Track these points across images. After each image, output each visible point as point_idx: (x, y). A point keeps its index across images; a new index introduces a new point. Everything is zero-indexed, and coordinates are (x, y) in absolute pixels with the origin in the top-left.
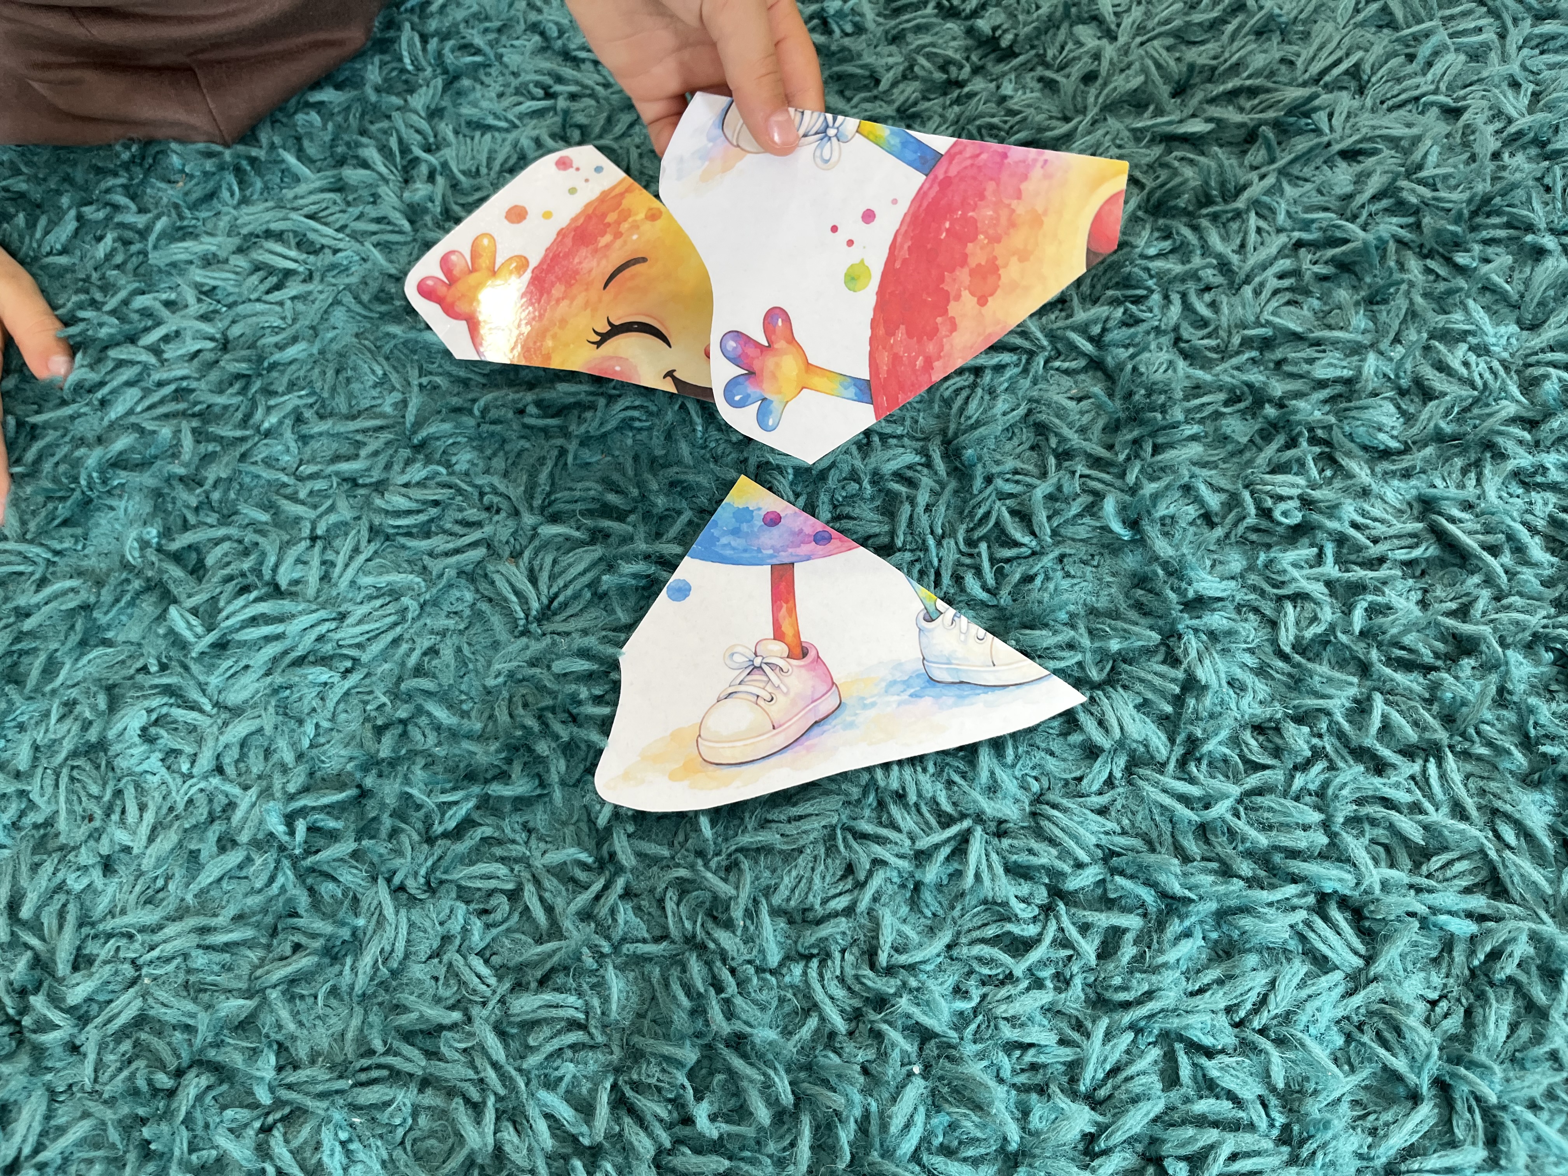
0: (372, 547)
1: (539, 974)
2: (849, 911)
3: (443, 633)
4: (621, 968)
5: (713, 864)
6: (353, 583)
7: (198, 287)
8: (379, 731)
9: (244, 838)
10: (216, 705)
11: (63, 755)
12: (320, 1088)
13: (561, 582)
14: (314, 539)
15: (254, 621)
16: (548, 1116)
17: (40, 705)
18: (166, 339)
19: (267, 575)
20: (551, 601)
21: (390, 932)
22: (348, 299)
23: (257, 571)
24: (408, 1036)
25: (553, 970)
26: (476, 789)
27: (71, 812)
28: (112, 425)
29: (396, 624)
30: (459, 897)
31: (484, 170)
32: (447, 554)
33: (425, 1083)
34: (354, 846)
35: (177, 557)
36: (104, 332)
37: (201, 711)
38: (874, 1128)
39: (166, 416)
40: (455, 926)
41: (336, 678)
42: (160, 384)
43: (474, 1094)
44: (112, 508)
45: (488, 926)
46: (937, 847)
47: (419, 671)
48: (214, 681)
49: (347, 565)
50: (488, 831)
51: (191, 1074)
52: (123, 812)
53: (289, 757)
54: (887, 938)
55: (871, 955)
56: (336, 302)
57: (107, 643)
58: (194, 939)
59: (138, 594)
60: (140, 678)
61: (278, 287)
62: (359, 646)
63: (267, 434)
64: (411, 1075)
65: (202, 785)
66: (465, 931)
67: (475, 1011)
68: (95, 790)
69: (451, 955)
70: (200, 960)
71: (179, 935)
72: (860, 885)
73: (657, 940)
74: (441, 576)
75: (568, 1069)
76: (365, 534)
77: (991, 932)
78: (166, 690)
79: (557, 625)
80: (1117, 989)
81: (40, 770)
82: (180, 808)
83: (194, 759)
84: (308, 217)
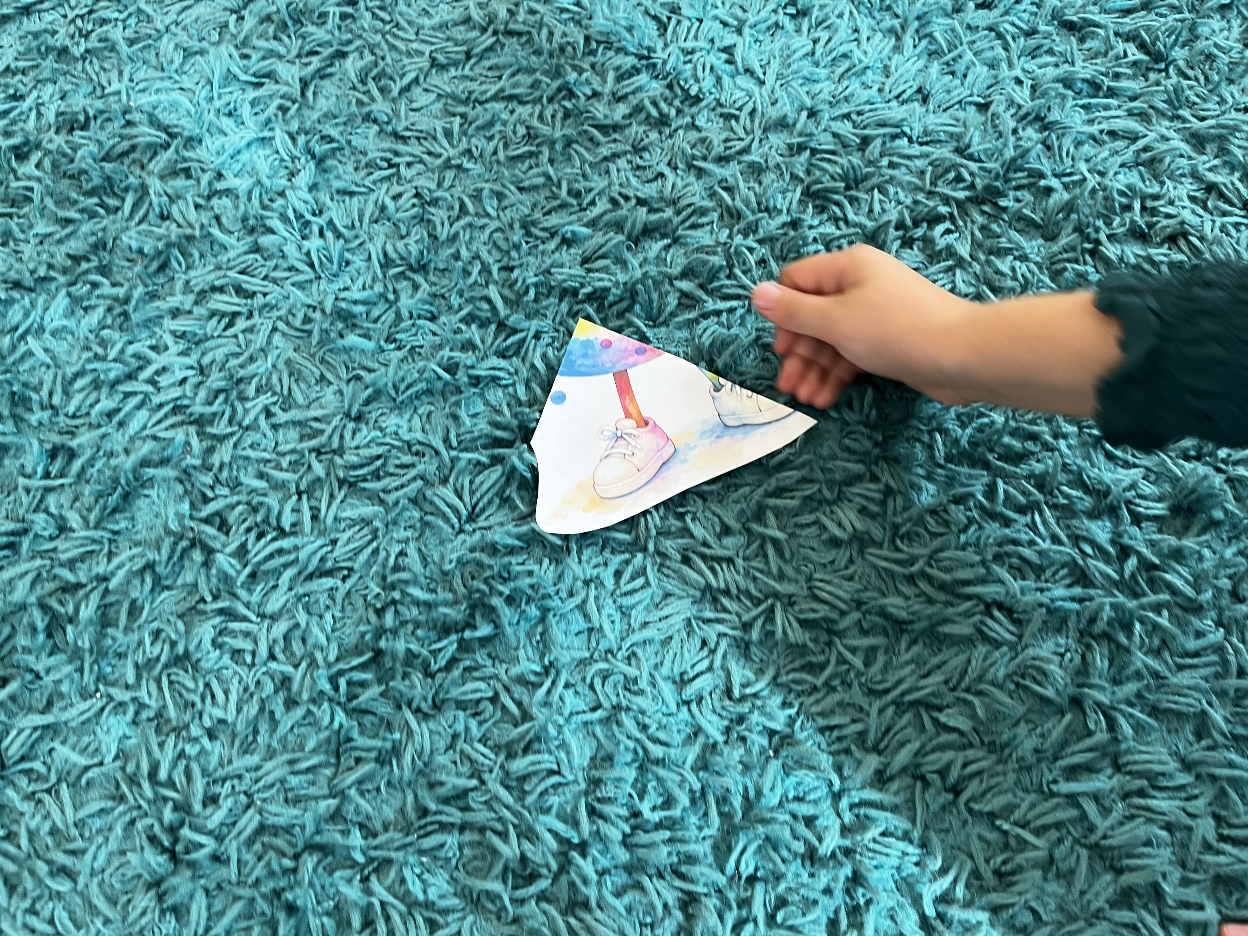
0: (343, 493)
1: (522, 745)
2: (710, 668)
3: (407, 541)
4: (574, 732)
5: (619, 656)
6: (335, 518)
7: (173, 333)
8: (380, 613)
9: (305, 696)
10: (258, 615)
11: (159, 667)
12: (397, 844)
13: (478, 495)
14: (300, 494)
15: (271, 556)
16: (550, 831)
17: (135, 637)
18: (158, 373)
19: (274, 522)
20: (474, 508)
21: (417, 738)
22: (281, 325)
23: (266, 521)
24: (446, 801)
25: (530, 742)
26: (454, 637)
27: (175, 704)
28: (132, 439)
29: (372, 541)
30: (458, 708)
31: (357, 224)
32: (396, 489)
33: (463, 828)
34: (383, 687)
35: (207, 521)
36: (112, 375)
37: (251, 622)
38: (752, 794)
39: (173, 426)
40: (460, 727)
41: (339, 583)
42: (161, 406)
43: (499, 827)
44: (147, 496)
45: (480, 723)
46: (755, 619)
47: (397, 568)
48: (255, 598)
49: (328, 507)
50: (467, 663)
51: (306, 855)
52: (213, 697)
53: (323, 640)
54: (736, 681)
55: (728, 692)
56: (275, 329)
57: (168, 588)
58: (287, 769)
59: (184, 551)
60: (201, 606)
61: (230, 325)
62: (350, 559)
63: (247, 428)
64: (452, 825)
65: (264, 669)
66: (467, 729)
67: (486, 776)
68: (191, 685)
69: (460, 744)
70: (294, 781)
71: (274, 769)
72: (713, 652)
73: (593, 710)
74: (397, 503)
75: (554, 800)
76: (336, 485)
77: (797, 664)
78: (221, 612)
79: (481, 522)
80: (879, 683)
81: (144, 682)
82: (252, 688)
83: (254, 654)
84: (240, 273)
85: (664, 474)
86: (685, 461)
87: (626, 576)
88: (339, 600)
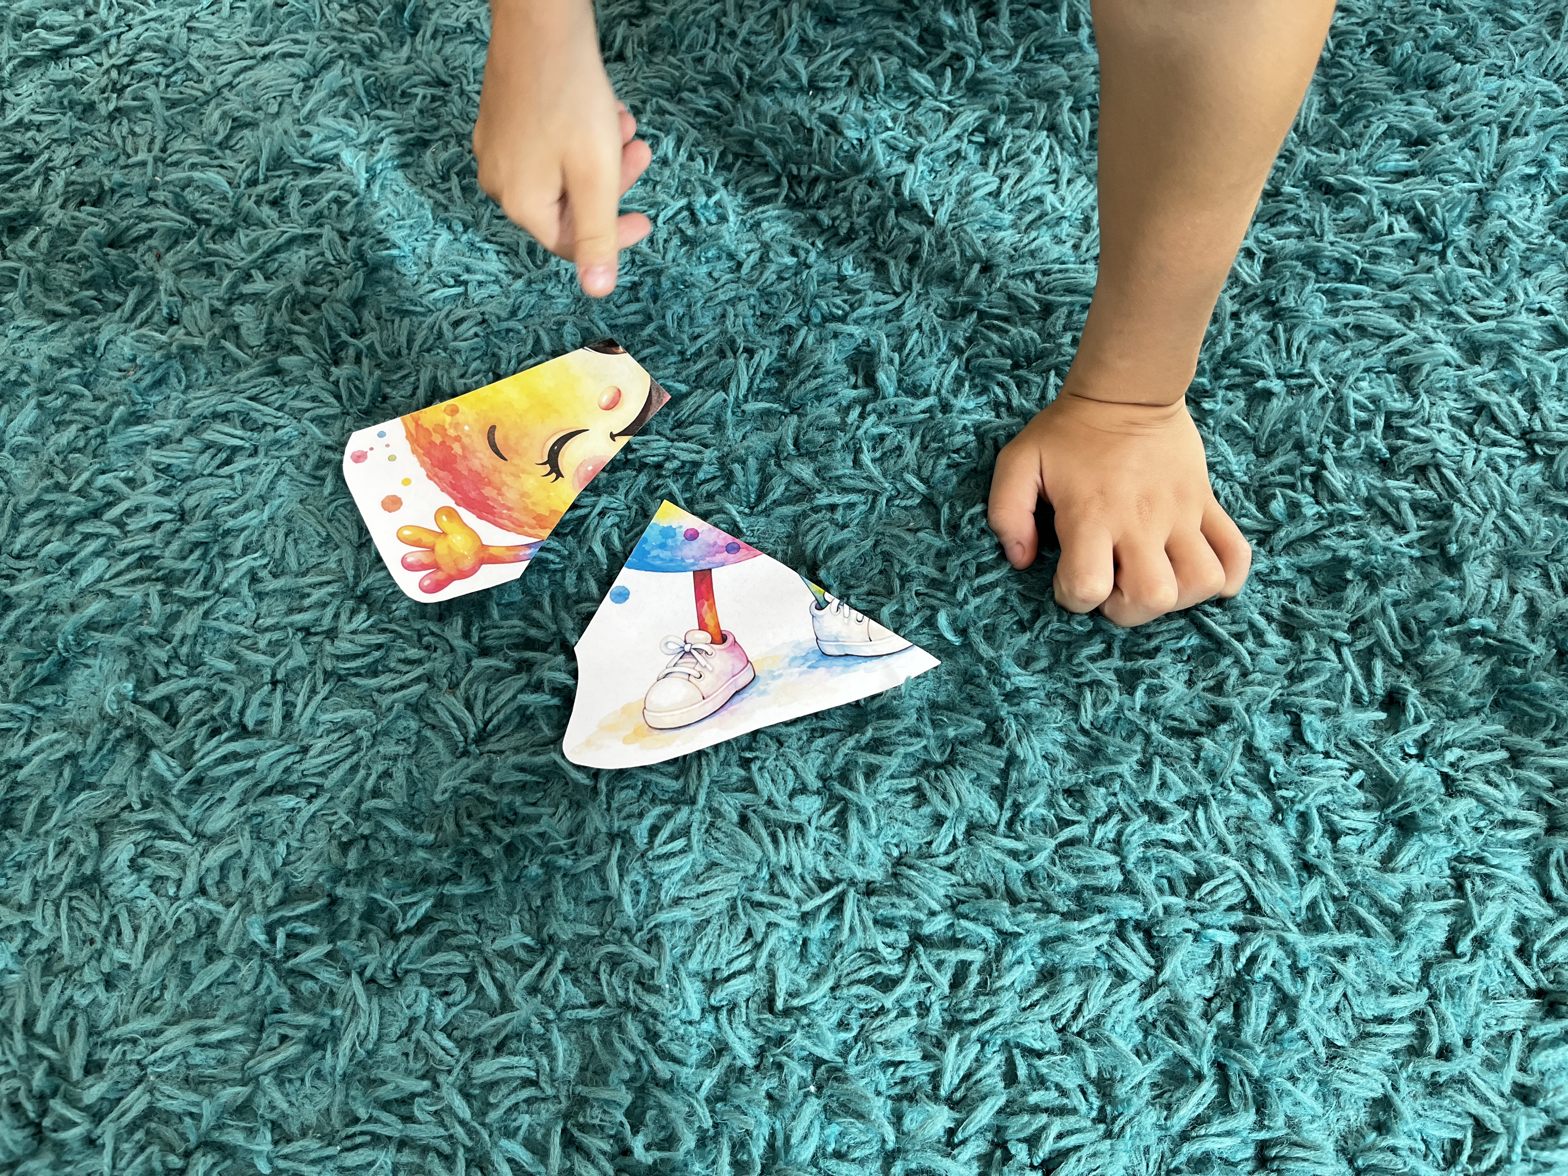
0: (327, 688)
1: (495, 1042)
2: (751, 968)
3: (395, 758)
4: (564, 1031)
5: (637, 939)
6: (312, 720)
7: (155, 465)
8: (345, 848)
9: (230, 948)
10: (195, 834)
11: (61, 887)
12: (313, 1156)
13: (493, 708)
14: (274, 683)
15: (224, 760)
16: (510, 1161)
17: (37, 845)
18: (128, 513)
19: (235, 718)
20: (486, 724)
21: (364, 1018)
22: (290, 468)
23: (225, 714)
24: (386, 1106)
25: (506, 1037)
26: (431, 890)
27: (72, 937)
28: (82, 591)
29: (352, 753)
30: (423, 983)
31: (405, 352)
32: (394, 690)
33: (402, 1144)
34: (330, 947)
35: (152, 707)
36: (71, 511)
37: (182, 841)
38: (779, 1143)
39: (133, 582)
40: (420, 1009)
41: (303, 803)
42: (125, 554)
43: (446, 1148)
44: (88, 666)
45: (449, 1006)
46: (819, 908)
47: (376, 793)
48: (194, 813)
49: (306, 705)
50: (443, 925)
51: (198, 1155)
52: (119, 934)
53: (266, 876)
54: (782, 987)
55: (769, 1003)
56: (281, 473)
57: (92, 786)
58: (192, 1040)
59: (118, 741)
60: (125, 815)
61: (227, 462)
62: (322, 774)
63: (226, 593)
64: (389, 1138)
65: (189, 905)
66: (430, 1011)
67: (441, 1078)
68: (93, 916)
69: (419, 1033)
70: (198, 1057)
71: (177, 1037)
72: (758, 946)
73: (594, 1005)
74: (390, 709)
75: (525, 1120)
76: (320, 677)
77: (865, 974)
78: (150, 825)
79: (492, 745)
80: (966, 1011)
81: (40, 903)
82: (170, 927)
83: (179, 883)
84: (250, 399)
85: (735, 706)
86: (763, 693)
87: (664, 834)
88: (299, 826)
